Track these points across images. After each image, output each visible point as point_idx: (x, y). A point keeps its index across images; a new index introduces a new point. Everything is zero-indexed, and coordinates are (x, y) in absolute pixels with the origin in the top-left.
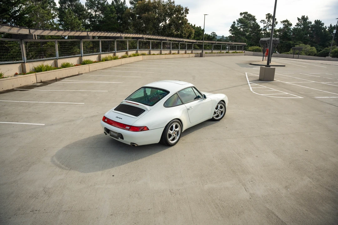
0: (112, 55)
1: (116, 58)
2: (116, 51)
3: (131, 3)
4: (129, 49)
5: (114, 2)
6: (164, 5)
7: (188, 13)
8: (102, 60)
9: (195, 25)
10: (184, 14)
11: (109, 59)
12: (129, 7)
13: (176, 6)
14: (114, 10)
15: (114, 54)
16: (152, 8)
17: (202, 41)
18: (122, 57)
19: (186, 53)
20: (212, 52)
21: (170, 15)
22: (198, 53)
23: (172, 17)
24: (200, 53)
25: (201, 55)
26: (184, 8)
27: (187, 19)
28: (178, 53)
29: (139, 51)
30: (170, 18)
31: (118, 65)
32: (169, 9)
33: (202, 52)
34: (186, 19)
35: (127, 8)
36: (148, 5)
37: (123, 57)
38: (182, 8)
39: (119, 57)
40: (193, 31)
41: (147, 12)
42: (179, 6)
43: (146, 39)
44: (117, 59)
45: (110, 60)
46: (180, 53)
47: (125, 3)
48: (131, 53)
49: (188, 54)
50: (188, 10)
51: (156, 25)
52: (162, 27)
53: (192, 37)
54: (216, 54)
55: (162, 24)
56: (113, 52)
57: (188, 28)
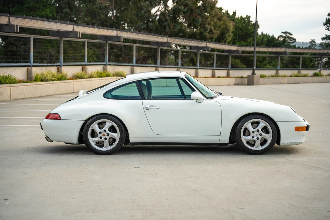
0: (54, 70)
1: (62, 78)
2: (63, 64)
4: (88, 62)
8: (34, 78)
9: (234, 13)
11: (49, 77)
15: (58, 69)
17: (252, 49)
18: (73, 77)
19: (213, 76)
20: (277, 73)
22: (242, 77)
24: (248, 76)
25: (250, 82)
28: (197, 76)
29: (109, 67)
31: (67, 92)
33: (253, 73)
37: (77, 77)
39: (69, 76)
40: (231, 26)
43: (126, 40)
44: (64, 79)
45: (50, 81)
46: (199, 76)
48: (92, 69)
49: (219, 77)
51: (143, 12)
52: (158, 17)
53: (228, 38)
54: (286, 80)
55: (158, 9)
56: (56, 64)
57: (218, 19)
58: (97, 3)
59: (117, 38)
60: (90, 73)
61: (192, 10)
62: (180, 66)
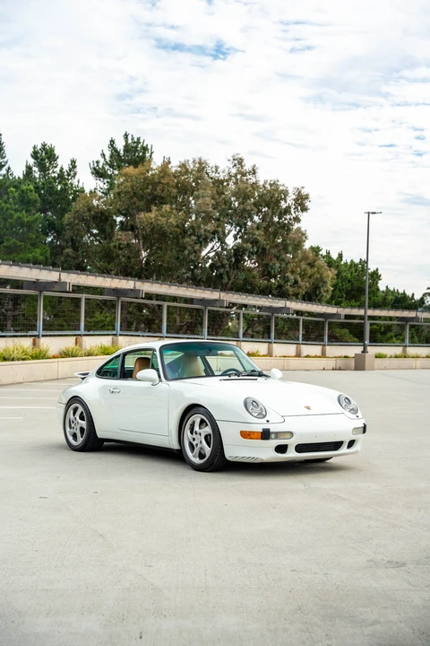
0: (26, 343)
1: (40, 355)
2: (42, 333)
3: (98, 173)
4: (85, 330)
5: (35, 169)
6: (218, 183)
7: (304, 209)
9: (340, 256)
10: (292, 211)
11: (15, 355)
12: (87, 191)
13: (261, 183)
14: (35, 196)
15: (34, 341)
16: (175, 191)
17: (361, 312)
18: (60, 354)
19: (298, 355)
20: (404, 351)
21: (240, 217)
22: (346, 357)
23: (245, 224)
24: (357, 356)
25: (359, 365)
26: (291, 191)
27: (303, 229)
28: (270, 354)
29: (120, 338)
30: (238, 228)
31: (47, 378)
32: (235, 194)
33: (365, 351)
34: (299, 229)
35: (82, 191)
36: (160, 182)
37: (66, 354)
38: (282, 191)
39: (51, 353)
40: (330, 274)
41: (156, 205)
42: (271, 185)
43: (149, 296)
44: (43, 358)
45: (18, 360)
46: (275, 353)
47: (75, 174)
48: (91, 342)
49: (307, 356)
50: (307, 197)
51: (186, 252)
52: (210, 261)
53: (325, 294)
54: (419, 362)
55: (212, 249)
56: (30, 333)
57: (309, 264)
58: (114, 239)
59: (134, 292)
60: (88, 348)
61: (264, 249)
62: (241, 338)
